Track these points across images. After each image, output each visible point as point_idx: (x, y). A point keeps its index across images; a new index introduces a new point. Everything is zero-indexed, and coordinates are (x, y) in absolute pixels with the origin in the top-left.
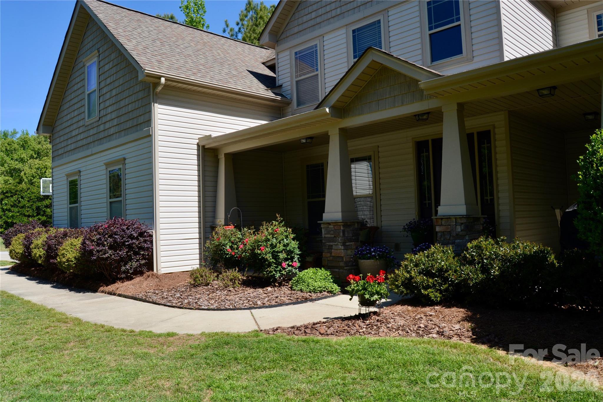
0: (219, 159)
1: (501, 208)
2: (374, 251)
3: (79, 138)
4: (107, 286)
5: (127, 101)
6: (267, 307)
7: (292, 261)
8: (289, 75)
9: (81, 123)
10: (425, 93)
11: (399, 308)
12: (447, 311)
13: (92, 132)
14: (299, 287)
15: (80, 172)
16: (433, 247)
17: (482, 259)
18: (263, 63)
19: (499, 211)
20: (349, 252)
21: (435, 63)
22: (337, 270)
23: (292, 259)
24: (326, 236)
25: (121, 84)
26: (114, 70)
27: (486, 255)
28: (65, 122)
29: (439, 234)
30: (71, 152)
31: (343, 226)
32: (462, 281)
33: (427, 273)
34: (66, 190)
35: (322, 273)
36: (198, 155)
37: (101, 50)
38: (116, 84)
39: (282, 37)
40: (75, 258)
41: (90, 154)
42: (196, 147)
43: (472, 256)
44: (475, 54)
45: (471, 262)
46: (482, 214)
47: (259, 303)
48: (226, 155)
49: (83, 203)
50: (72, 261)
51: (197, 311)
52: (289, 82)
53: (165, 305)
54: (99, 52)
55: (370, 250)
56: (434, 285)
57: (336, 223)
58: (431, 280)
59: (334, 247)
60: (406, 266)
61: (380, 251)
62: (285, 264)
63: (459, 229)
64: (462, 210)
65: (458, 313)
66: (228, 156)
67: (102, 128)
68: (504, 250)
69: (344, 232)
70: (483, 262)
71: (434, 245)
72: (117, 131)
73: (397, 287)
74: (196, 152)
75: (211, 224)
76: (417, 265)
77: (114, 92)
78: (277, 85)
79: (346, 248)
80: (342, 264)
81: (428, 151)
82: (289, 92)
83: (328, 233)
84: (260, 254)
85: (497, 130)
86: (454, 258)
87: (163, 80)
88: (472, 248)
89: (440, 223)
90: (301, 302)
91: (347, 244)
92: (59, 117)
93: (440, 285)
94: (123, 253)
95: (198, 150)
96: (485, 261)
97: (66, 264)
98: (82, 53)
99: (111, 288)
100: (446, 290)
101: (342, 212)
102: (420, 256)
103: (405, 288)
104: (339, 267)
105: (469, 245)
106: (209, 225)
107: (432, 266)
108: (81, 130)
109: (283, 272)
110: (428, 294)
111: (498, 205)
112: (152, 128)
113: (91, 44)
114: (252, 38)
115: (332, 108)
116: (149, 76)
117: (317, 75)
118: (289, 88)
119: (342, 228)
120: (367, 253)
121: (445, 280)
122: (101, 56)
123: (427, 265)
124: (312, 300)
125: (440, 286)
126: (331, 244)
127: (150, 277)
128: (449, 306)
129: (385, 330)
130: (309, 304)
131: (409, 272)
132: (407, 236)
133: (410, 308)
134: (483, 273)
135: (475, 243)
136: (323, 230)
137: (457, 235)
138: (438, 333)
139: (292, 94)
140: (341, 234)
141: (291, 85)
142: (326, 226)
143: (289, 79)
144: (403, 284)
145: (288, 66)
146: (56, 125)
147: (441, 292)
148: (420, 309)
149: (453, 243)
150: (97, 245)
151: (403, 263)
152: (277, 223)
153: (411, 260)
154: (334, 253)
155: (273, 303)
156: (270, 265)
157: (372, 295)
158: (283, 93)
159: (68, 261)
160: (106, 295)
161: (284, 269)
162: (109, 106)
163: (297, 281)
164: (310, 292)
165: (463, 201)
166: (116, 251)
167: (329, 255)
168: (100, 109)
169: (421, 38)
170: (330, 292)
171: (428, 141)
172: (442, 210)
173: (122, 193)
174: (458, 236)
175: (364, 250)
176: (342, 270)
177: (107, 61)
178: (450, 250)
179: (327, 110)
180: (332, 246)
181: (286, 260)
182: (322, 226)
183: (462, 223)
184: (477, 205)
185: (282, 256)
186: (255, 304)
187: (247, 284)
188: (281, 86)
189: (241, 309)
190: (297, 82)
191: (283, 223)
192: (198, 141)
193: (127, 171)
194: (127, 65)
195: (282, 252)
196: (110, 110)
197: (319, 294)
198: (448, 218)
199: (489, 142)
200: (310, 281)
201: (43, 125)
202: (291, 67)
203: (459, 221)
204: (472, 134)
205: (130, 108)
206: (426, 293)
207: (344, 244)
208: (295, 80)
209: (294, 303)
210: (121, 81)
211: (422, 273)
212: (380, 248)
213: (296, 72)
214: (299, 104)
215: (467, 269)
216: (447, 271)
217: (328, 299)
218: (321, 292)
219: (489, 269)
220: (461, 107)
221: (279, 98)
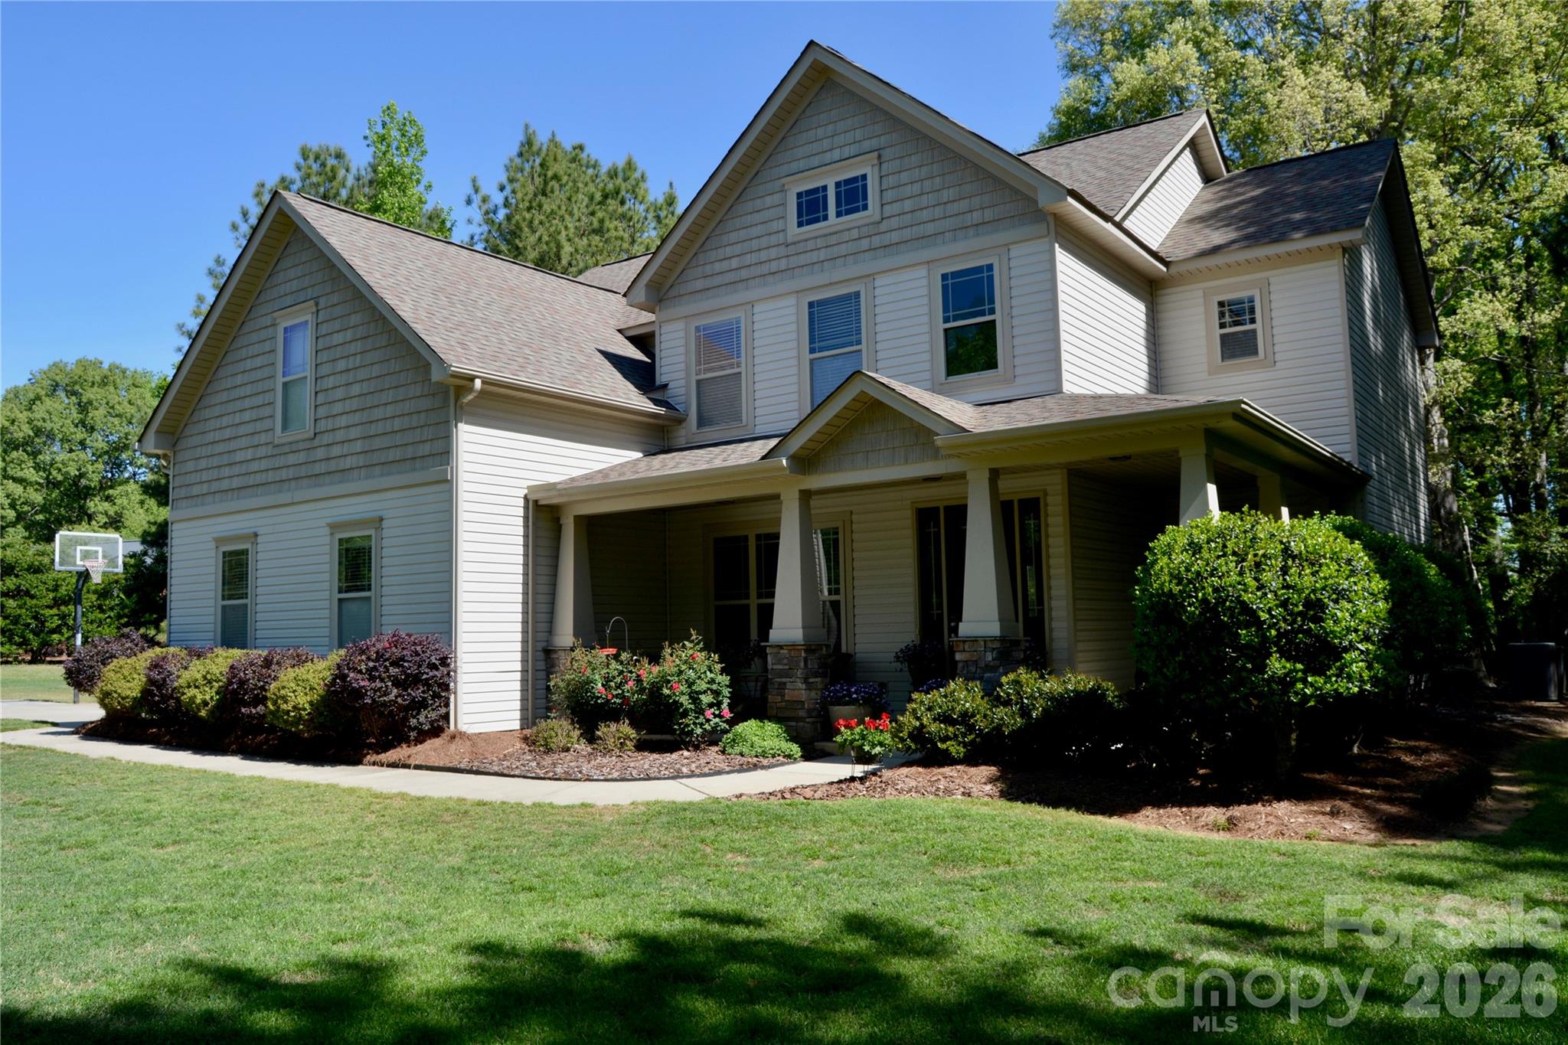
0: (561, 526)
1: (1054, 624)
2: (855, 693)
3: (255, 466)
4: (378, 753)
5: (390, 411)
6: (698, 776)
7: (719, 708)
8: (683, 366)
9: (263, 438)
10: (943, 452)
11: (905, 771)
12: (973, 770)
13: (292, 459)
14: (737, 750)
15: (256, 535)
16: (952, 684)
17: (1022, 698)
18: (620, 331)
19: (1051, 630)
20: (813, 694)
21: (952, 379)
22: (793, 724)
23: (719, 704)
24: (775, 667)
25: (374, 375)
26: (358, 346)
27: (1026, 693)
28: (215, 430)
29: (960, 665)
30: (230, 493)
31: (806, 651)
32: (994, 729)
33: (945, 719)
34: (212, 569)
35: (771, 727)
36: (526, 518)
37: (322, 302)
38: (362, 374)
39: (672, 293)
40: (311, 703)
41: (290, 501)
42: (521, 502)
43: (1008, 694)
44: (1018, 371)
45: (1007, 703)
46: (1025, 635)
47: (685, 770)
48: (577, 518)
49: (260, 599)
50: (305, 709)
51: (587, 783)
52: (683, 381)
53: (525, 777)
54: (317, 304)
55: (848, 690)
56: (956, 736)
57: (792, 646)
58: (951, 729)
59: (788, 686)
60: (914, 710)
61: (864, 692)
62: (709, 713)
63: (989, 657)
64: (994, 629)
65: (986, 771)
66: (579, 519)
67: (320, 453)
68: (1052, 685)
69: (806, 660)
70: (1023, 703)
71: (953, 680)
72: (361, 464)
73: (902, 740)
74: (521, 512)
75: (544, 644)
76: (930, 709)
77: (356, 389)
78: (658, 383)
79: (810, 687)
80: (802, 713)
81: (938, 525)
82: (682, 399)
83: (779, 662)
84: (669, 696)
85: (1049, 499)
86: (982, 698)
87: (478, 383)
88: (1008, 683)
89: (961, 648)
90: (748, 770)
91: (811, 680)
92: (195, 418)
93: (964, 735)
94: (418, 693)
95: (526, 508)
96: (1026, 701)
97: (292, 714)
98: (268, 298)
99: (392, 755)
100: (973, 742)
101: (803, 628)
102: (935, 696)
103: (912, 741)
104: (798, 719)
105: (1004, 679)
106: (541, 645)
107: (953, 709)
108: (262, 452)
109: (707, 726)
110: (947, 749)
111: (1051, 619)
112: (452, 468)
113: (295, 285)
114: (536, 222)
115: (793, 458)
116: (456, 376)
117: (740, 373)
118: (683, 391)
119: (803, 654)
120: (845, 696)
121: (971, 728)
122: (321, 313)
123: (945, 707)
124: (763, 767)
125: (964, 737)
126: (784, 680)
127: (457, 739)
128: (976, 764)
129: (894, 793)
130: (759, 773)
131: (918, 719)
132: (901, 670)
133: (920, 769)
134: (1022, 716)
135: (1011, 676)
136: (769, 658)
137: (986, 666)
138: (963, 794)
139: (687, 403)
140: (802, 664)
141: (687, 386)
142: (775, 650)
143: (682, 374)
144: (911, 735)
145: (682, 350)
146: (187, 432)
147: (965, 745)
148: (936, 770)
149: (981, 679)
150: (369, 680)
151: (910, 706)
152: (691, 645)
153: (922, 702)
154: (789, 695)
155: (706, 770)
156: (685, 714)
157: (873, 746)
158: (669, 400)
159: (295, 708)
160: (384, 768)
161: (708, 721)
162: (342, 414)
163: (734, 740)
164: (757, 756)
165: (995, 615)
166: (406, 690)
167: (779, 699)
168: (318, 416)
169: (931, 332)
170: (789, 756)
171: (937, 509)
172: (965, 629)
173: (373, 583)
174: (989, 668)
175: (838, 691)
176: (801, 724)
177: (337, 325)
178: (977, 687)
179: (784, 462)
180: (785, 683)
181: (711, 705)
182: (768, 650)
183: (994, 649)
184: (1017, 621)
185: (706, 699)
186: (679, 771)
187: (642, 746)
188: (665, 386)
189: (659, 779)
190: (699, 382)
191: (701, 645)
192: (526, 491)
193: (385, 543)
194: (392, 342)
195: (705, 692)
196: (343, 421)
197: (771, 760)
198: (974, 640)
199: (1037, 517)
200: (755, 739)
201: (158, 432)
202: (687, 353)
203: (990, 645)
204: (1011, 502)
205: (397, 424)
206: (944, 746)
207: (806, 681)
208: (694, 378)
209: (739, 771)
210: (376, 370)
211: (938, 719)
212: (865, 687)
213: (698, 363)
214: (702, 422)
215: (1001, 712)
216: (973, 715)
217: (787, 767)
218: (773, 756)
219: (1030, 710)
220: (995, 475)
221: (661, 410)
